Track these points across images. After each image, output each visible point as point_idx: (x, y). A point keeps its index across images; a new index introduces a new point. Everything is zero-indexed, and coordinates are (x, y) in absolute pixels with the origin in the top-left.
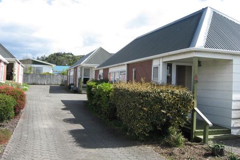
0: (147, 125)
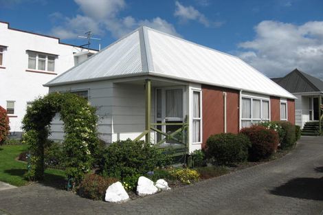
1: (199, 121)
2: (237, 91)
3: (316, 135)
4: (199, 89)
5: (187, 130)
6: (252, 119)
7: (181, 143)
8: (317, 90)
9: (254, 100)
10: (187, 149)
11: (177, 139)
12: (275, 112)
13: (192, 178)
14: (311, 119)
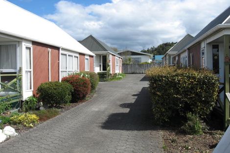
0: (163, 110)
1: (30, 72)
2: (58, 48)
3: (105, 81)
4: (30, 45)
5: (20, 80)
6: (68, 70)
7: (16, 91)
8: (106, 50)
9: (69, 55)
10: (21, 96)
11: (13, 88)
12: (82, 65)
13: (33, 122)
14: (100, 70)
